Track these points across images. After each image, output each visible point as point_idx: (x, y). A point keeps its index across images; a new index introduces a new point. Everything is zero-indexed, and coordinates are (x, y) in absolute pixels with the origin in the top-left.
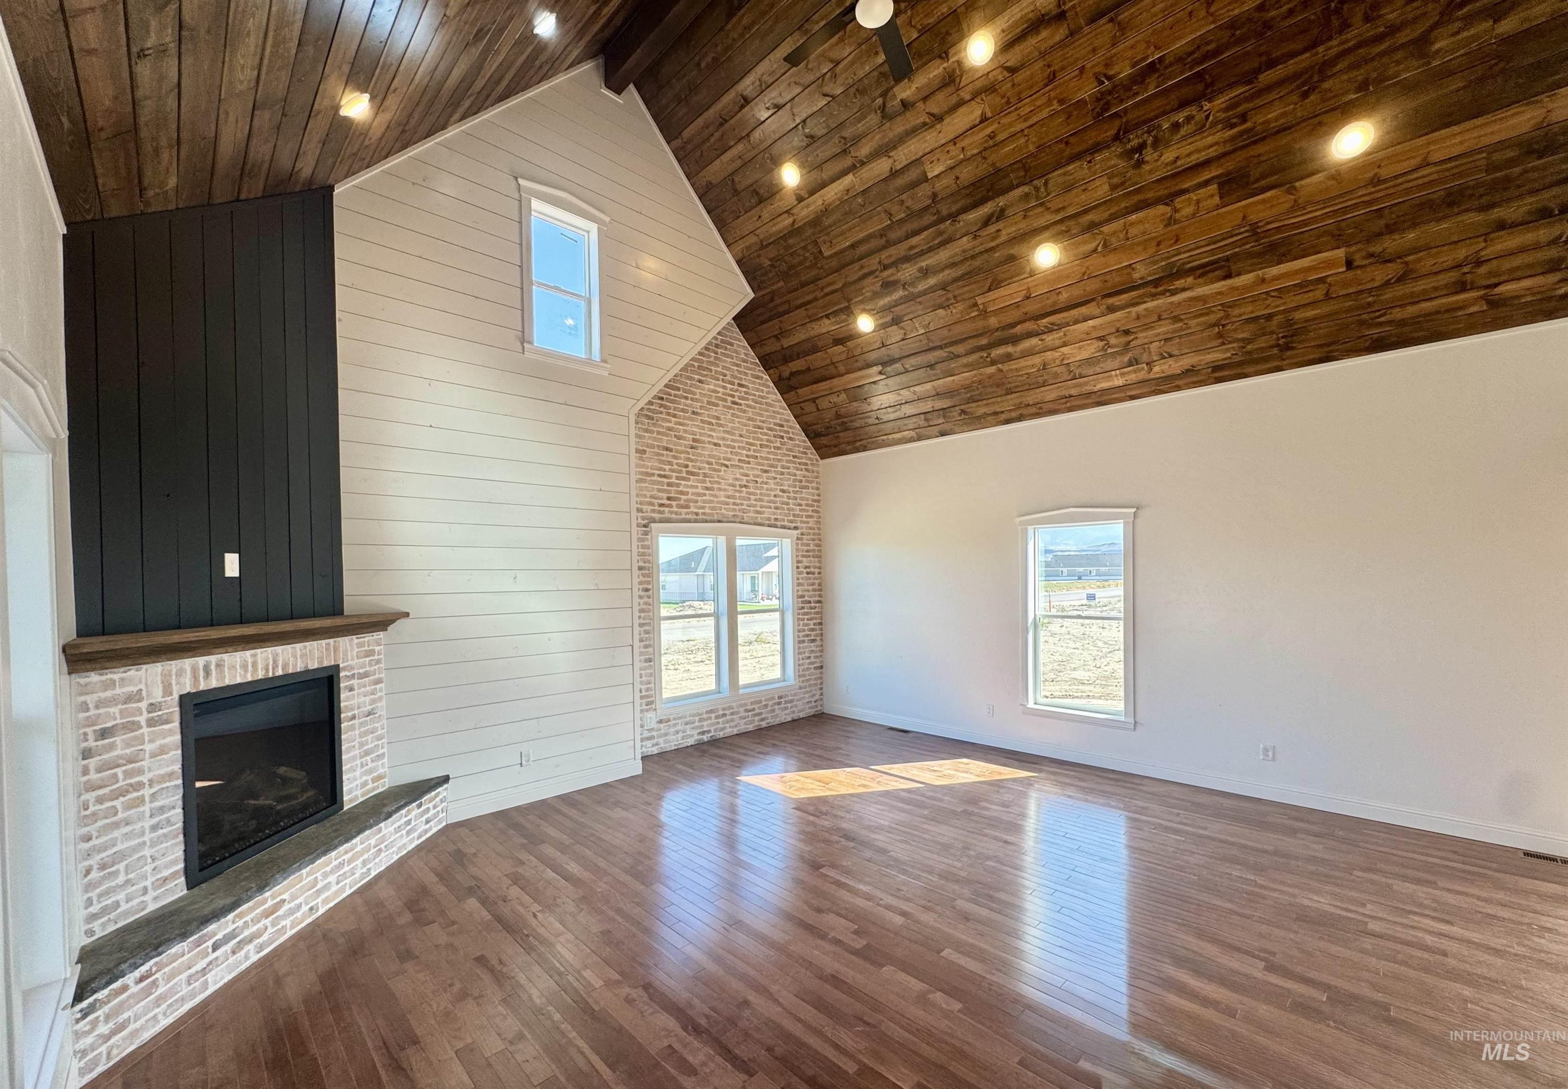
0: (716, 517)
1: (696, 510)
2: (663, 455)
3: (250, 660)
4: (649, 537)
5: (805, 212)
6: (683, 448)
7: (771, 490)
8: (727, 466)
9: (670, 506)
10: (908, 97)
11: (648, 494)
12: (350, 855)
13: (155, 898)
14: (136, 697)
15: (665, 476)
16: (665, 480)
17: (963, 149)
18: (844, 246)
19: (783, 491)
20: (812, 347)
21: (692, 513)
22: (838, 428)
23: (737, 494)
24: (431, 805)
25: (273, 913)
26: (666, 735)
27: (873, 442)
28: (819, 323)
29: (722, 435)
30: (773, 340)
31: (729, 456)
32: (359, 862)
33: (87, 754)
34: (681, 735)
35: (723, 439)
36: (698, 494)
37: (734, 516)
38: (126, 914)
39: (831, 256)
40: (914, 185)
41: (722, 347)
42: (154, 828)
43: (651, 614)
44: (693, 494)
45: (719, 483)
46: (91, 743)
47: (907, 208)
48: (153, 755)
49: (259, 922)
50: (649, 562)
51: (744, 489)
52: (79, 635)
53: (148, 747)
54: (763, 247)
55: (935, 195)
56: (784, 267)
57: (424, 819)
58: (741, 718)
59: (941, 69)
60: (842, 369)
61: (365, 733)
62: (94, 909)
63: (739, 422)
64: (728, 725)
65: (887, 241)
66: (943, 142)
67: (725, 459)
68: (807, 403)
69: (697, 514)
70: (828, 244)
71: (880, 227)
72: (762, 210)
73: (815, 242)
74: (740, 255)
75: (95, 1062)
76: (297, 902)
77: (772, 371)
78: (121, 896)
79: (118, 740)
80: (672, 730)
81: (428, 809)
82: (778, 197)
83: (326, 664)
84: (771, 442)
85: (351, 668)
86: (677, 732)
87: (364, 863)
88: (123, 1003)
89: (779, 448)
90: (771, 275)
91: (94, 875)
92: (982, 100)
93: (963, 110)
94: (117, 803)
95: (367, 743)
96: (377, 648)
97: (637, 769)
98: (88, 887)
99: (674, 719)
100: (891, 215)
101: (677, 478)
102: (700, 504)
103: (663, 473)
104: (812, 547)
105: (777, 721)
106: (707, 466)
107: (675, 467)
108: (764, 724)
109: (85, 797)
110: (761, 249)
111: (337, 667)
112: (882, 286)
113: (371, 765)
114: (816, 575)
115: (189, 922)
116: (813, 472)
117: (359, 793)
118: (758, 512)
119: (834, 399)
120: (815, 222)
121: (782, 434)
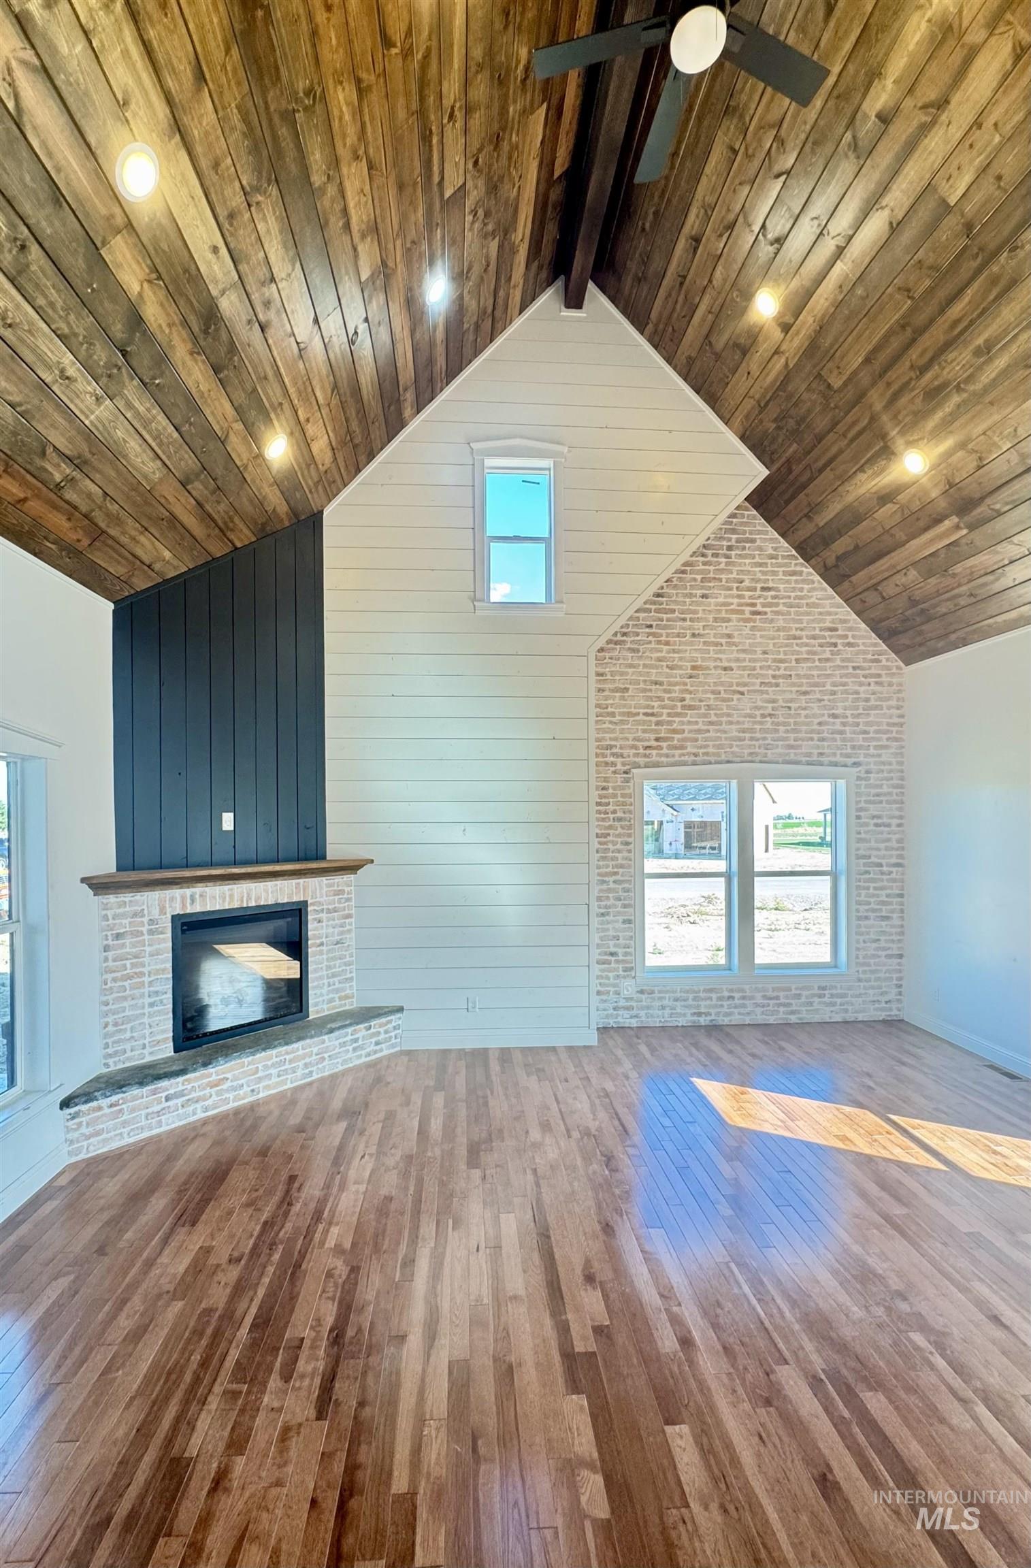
0: (723, 757)
1: (695, 751)
2: (650, 690)
3: (227, 893)
4: (631, 785)
5: (795, 344)
6: (678, 679)
7: (814, 716)
8: (742, 693)
9: (660, 748)
10: (886, 101)
11: (630, 736)
12: (291, 1056)
13: (151, 1053)
14: (140, 914)
15: (652, 715)
16: (653, 719)
17: (996, 125)
18: (856, 365)
19: (835, 716)
20: (854, 517)
21: (689, 754)
22: (918, 619)
23: (758, 727)
24: (382, 1030)
25: (216, 1085)
26: (648, 1008)
27: (974, 631)
28: (853, 482)
29: (735, 655)
30: (804, 520)
31: (746, 680)
32: (301, 1064)
33: (106, 949)
34: (667, 1011)
35: (738, 660)
36: (699, 731)
37: (751, 754)
38: (128, 1059)
39: (845, 384)
40: (933, 226)
41: (737, 548)
42: (152, 1005)
43: (632, 870)
44: (690, 731)
45: (729, 715)
46: (110, 942)
47: (930, 268)
48: (151, 955)
49: (204, 1089)
50: (630, 812)
51: (768, 719)
52: (118, 869)
53: (148, 949)
54: (762, 409)
55: (969, 226)
56: (791, 423)
57: (373, 1040)
58: (757, 1005)
59: (924, 25)
60: (900, 535)
61: (333, 959)
62: (110, 1051)
63: (761, 637)
64: (736, 1011)
65: (914, 332)
66: (959, 135)
67: (738, 684)
68: (866, 594)
69: (696, 755)
70: (836, 372)
71: (896, 317)
72: (748, 365)
73: (819, 376)
74: (741, 429)
75: (78, 1151)
76: (240, 1082)
77: (813, 561)
78: (128, 1046)
79: (128, 941)
80: (658, 1004)
81: (379, 1033)
82: (760, 339)
83: (295, 899)
84: (815, 653)
85: (320, 903)
86: (663, 1008)
87: (306, 1065)
88: (98, 1118)
89: (827, 660)
90: (780, 440)
91: (110, 1028)
92: (1009, 23)
93: (980, 62)
94: (126, 984)
95: (335, 966)
96: (347, 889)
97: (591, 1038)
98: (106, 1036)
99: (660, 992)
100: (909, 290)
101: (669, 715)
102: (700, 743)
103: (649, 711)
104: (885, 789)
105: (816, 1018)
106: (712, 696)
107: (667, 702)
108: (793, 1019)
109: (105, 976)
110: (760, 413)
111: (305, 903)
112: (924, 400)
113: (337, 985)
114: (894, 828)
115: (146, 1076)
116: (890, 684)
117: (325, 1007)
118: (791, 747)
119: (900, 579)
120: (812, 348)
121: (833, 641)
